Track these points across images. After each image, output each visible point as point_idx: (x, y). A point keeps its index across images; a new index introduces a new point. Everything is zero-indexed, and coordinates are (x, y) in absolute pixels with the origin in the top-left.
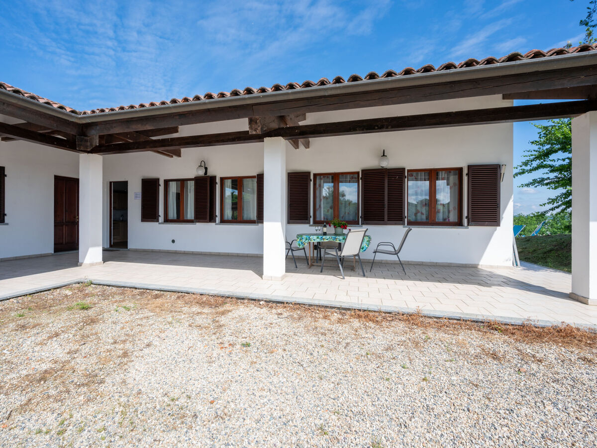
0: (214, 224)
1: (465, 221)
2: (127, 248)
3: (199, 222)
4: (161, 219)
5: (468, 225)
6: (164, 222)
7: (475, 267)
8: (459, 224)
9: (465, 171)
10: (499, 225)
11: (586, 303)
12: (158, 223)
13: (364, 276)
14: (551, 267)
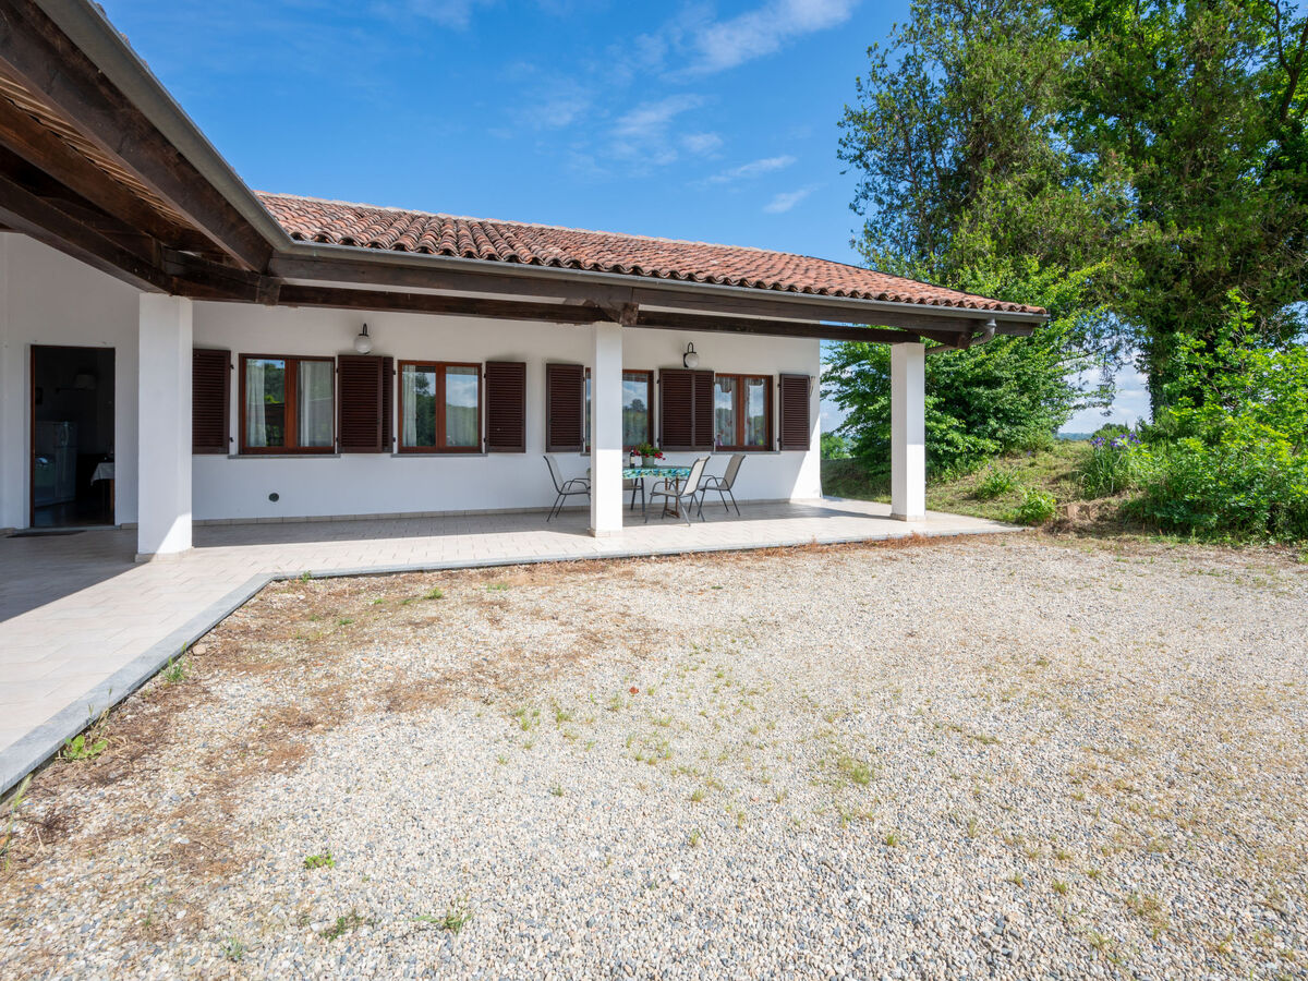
0: (388, 455)
1: (777, 445)
2: (113, 523)
3: (347, 452)
4: (234, 447)
5: (781, 449)
6: (240, 453)
7: (786, 502)
8: (769, 448)
9: (776, 381)
10: (808, 449)
11: (905, 520)
12: (226, 456)
13: (704, 521)
14: (844, 497)
